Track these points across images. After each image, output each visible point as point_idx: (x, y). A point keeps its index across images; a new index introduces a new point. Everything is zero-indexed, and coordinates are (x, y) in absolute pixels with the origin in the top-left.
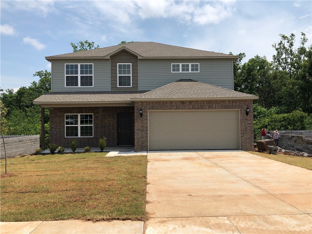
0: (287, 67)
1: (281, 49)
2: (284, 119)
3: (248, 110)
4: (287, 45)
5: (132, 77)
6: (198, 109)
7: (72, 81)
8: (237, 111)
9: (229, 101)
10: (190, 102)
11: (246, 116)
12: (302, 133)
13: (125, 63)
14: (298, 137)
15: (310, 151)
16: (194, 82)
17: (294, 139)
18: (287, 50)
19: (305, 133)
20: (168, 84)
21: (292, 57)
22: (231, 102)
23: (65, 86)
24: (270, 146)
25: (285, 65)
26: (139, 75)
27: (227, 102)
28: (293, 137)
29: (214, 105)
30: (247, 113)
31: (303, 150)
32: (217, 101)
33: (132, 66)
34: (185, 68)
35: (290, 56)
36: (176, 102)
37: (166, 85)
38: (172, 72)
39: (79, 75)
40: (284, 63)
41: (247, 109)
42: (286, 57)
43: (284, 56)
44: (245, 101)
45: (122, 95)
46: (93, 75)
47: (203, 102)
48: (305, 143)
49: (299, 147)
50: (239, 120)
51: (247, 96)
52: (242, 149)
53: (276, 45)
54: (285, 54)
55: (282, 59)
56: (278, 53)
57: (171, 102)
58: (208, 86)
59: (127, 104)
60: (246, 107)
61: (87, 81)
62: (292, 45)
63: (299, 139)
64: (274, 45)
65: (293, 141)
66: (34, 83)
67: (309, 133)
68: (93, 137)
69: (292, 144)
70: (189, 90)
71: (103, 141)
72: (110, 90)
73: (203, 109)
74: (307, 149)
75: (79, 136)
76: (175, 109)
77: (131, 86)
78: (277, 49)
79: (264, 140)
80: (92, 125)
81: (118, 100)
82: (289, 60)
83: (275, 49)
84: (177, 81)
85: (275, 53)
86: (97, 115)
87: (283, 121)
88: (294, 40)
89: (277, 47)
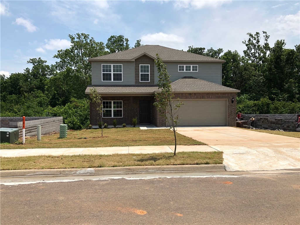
0: (256, 60)
1: (250, 45)
2: (255, 105)
3: (233, 100)
4: (254, 42)
5: (150, 74)
6: (200, 99)
7: (107, 77)
8: (225, 100)
9: (221, 93)
10: (195, 94)
11: (232, 104)
12: (268, 116)
13: (145, 64)
14: (265, 118)
15: (272, 128)
16: (195, 79)
17: (262, 120)
18: (255, 46)
19: (270, 116)
20: (177, 81)
21: (259, 52)
22: (222, 94)
23: (102, 81)
24: (245, 125)
25: (254, 58)
26: (156, 73)
27: (219, 94)
28: (261, 119)
29: (211, 96)
30: (232, 102)
31: (268, 128)
32: (213, 93)
33: (150, 66)
34: (188, 69)
35: (258, 51)
36: (185, 93)
37: (176, 81)
38: (179, 71)
39: (112, 73)
40: (254, 57)
41: (233, 98)
42: (255, 52)
43: (253, 51)
44: (231, 93)
45: (145, 88)
46: (122, 73)
47: (203, 94)
48: (270, 123)
49: (265, 126)
50: (227, 107)
51: (233, 90)
52: (229, 126)
53: (245, 42)
54: (254, 49)
55: (252, 54)
56: (248, 48)
57: (182, 94)
58: (206, 82)
59: (150, 94)
60: (232, 97)
61: (118, 77)
62: (258, 41)
63: (266, 120)
64: (244, 42)
65: (261, 122)
66: (27, 70)
67: (273, 116)
68: (122, 117)
69: (260, 124)
70: (193, 85)
71: (135, 120)
72: (134, 83)
73: (203, 98)
74: (271, 127)
75: (112, 116)
76: (185, 98)
77: (149, 81)
78: (247, 45)
79: (240, 121)
80: (122, 109)
81: (144, 92)
82: (257, 55)
83: (245, 45)
84: (183, 78)
85: (246, 48)
86: (125, 102)
87: (253, 107)
88: (260, 37)
89: (247, 43)
